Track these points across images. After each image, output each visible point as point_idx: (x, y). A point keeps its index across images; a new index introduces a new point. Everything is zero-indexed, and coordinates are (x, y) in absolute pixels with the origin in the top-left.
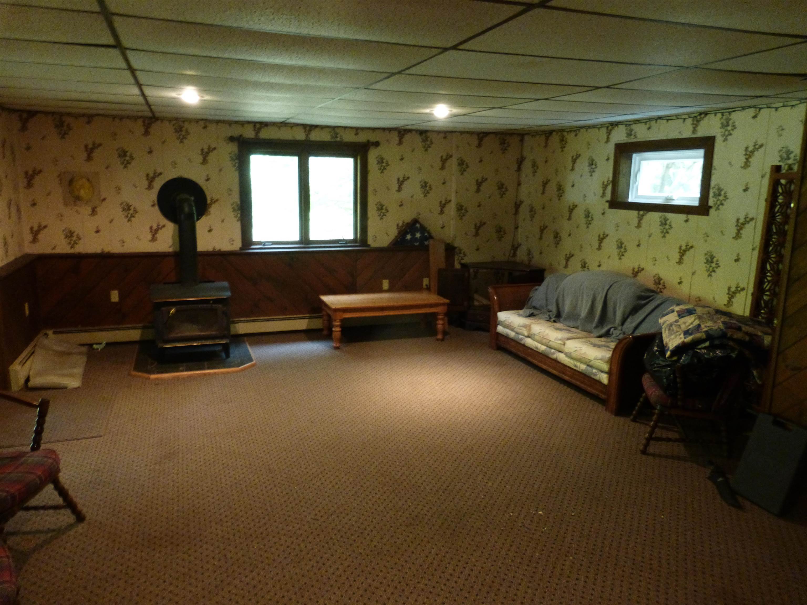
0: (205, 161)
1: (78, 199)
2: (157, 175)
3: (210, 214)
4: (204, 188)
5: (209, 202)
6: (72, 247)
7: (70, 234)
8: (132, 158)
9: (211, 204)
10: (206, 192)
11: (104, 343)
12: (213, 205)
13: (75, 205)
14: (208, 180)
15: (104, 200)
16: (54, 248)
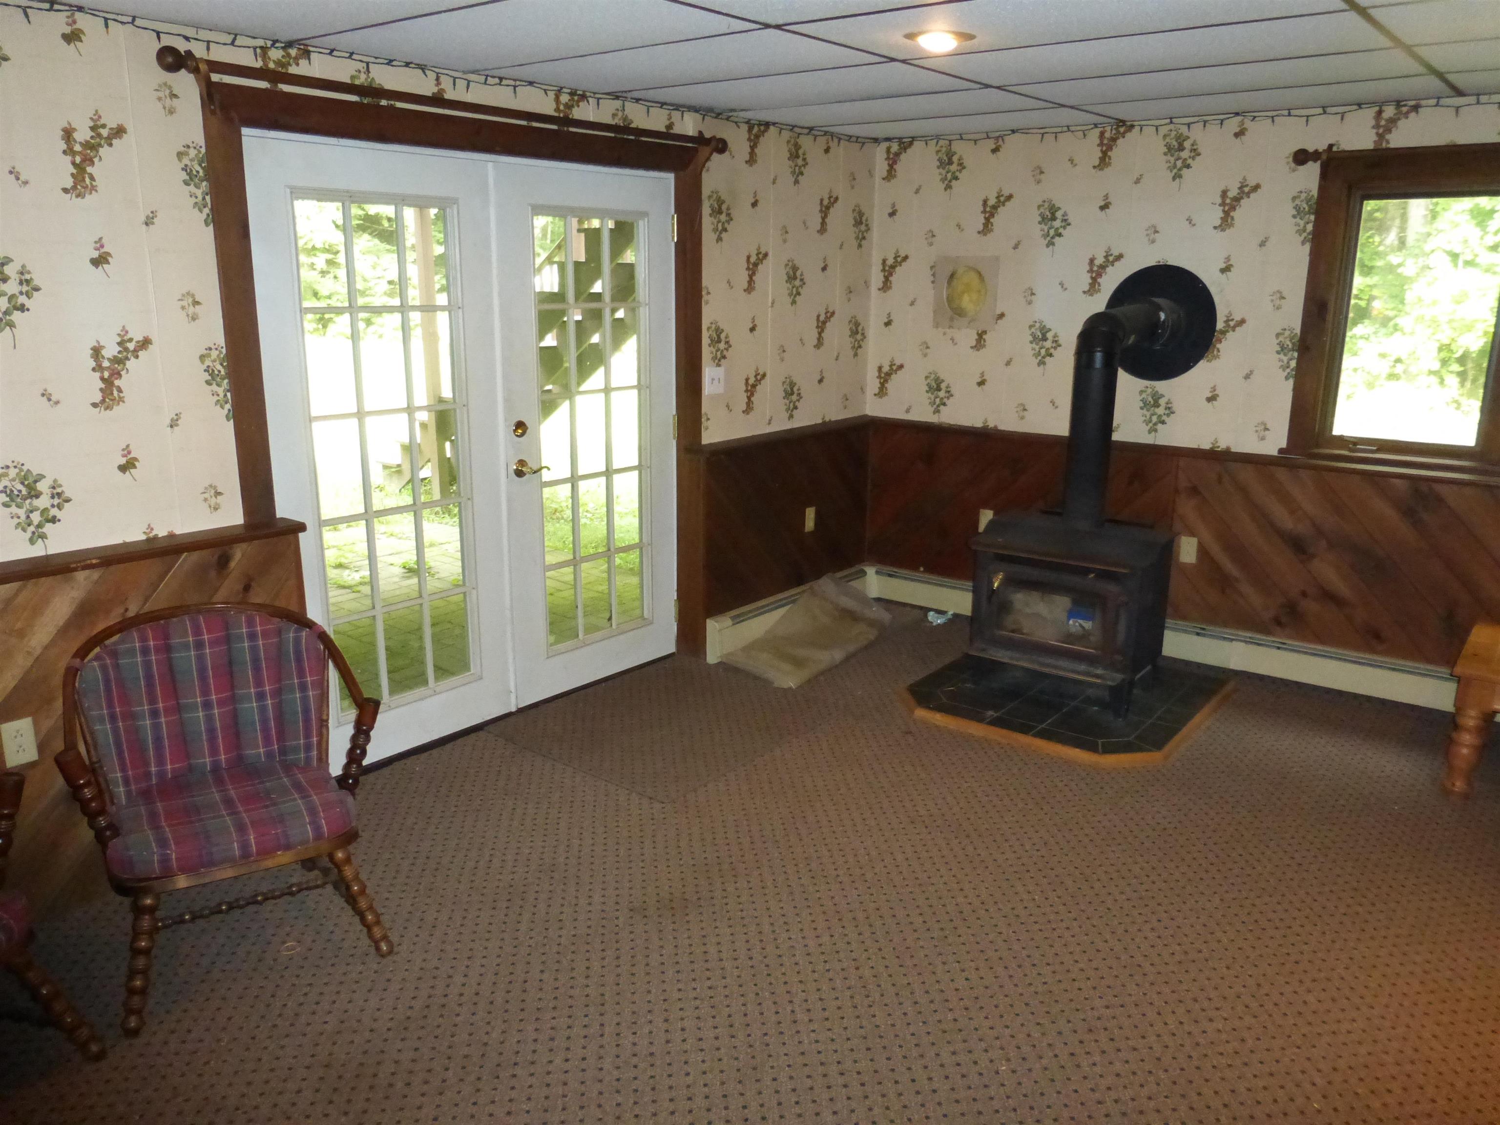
0: (1226, 222)
1: (959, 312)
2: (1112, 259)
3: (1218, 357)
4: (1213, 290)
5: (1220, 325)
6: (937, 411)
7: (936, 385)
8: (1066, 223)
9: (1224, 333)
10: (1217, 299)
11: (951, 613)
12: (1230, 335)
13: (950, 327)
14: (1226, 270)
15: (1002, 316)
16: (908, 411)
